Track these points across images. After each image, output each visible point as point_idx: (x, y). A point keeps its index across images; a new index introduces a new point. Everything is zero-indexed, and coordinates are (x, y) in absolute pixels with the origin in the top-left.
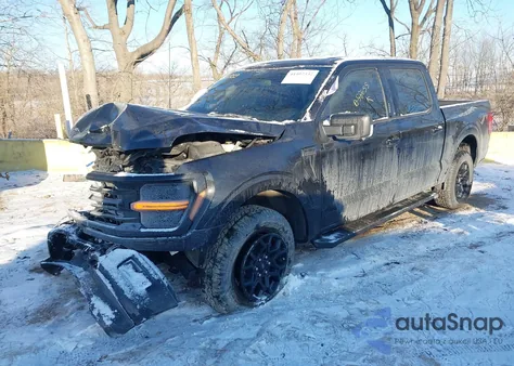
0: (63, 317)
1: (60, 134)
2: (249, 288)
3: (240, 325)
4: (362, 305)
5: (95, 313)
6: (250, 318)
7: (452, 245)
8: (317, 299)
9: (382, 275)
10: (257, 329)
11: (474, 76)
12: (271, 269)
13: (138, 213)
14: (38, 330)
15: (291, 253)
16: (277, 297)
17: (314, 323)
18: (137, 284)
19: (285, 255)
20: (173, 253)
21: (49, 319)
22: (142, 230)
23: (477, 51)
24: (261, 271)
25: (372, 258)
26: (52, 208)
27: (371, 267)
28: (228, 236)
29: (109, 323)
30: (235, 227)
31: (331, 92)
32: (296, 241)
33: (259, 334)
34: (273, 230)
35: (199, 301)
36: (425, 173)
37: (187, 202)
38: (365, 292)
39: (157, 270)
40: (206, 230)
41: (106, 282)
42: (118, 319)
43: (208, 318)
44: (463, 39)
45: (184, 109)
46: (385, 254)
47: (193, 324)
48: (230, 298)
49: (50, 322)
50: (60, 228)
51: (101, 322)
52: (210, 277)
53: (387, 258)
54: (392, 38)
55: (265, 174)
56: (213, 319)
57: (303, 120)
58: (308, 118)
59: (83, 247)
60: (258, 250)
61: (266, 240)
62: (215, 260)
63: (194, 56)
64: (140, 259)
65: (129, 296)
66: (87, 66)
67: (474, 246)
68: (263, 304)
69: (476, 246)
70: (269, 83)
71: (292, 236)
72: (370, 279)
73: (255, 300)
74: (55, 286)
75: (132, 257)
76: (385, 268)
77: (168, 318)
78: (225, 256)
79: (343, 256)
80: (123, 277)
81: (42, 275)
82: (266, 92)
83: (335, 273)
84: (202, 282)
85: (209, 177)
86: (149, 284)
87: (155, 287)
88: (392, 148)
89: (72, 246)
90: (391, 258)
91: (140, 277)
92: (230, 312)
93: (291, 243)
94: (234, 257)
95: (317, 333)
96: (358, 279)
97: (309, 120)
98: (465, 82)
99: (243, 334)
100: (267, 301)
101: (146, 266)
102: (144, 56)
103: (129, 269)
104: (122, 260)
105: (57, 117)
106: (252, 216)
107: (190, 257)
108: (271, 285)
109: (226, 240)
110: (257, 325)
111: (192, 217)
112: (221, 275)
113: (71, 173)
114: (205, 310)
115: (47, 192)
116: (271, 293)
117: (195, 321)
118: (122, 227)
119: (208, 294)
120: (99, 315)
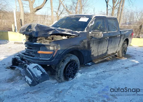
0: (16, 81)
1: (13, 30)
2: (67, 76)
3: (65, 85)
4: (97, 82)
5: (26, 80)
6: (67, 84)
7: (121, 67)
8: (85, 80)
9: (102, 74)
10: (69, 87)
11: (128, 22)
12: (73, 71)
13: (39, 54)
14: (9, 84)
15: (79, 67)
16: (74, 79)
17: (84, 86)
18: (38, 73)
19: (77, 68)
20: (48, 65)
21: (12, 81)
22: (40, 59)
23: (130, 15)
24: (71, 71)
25: (100, 70)
26: (11, 51)
27: (99, 72)
28: (63, 62)
29: (30, 83)
30: (65, 59)
31: (92, 24)
32: (80, 64)
33: (70, 88)
34: (75, 61)
35: (54, 79)
36: (115, 48)
37: (53, 52)
38: (98, 78)
39: (44, 70)
40: (57, 60)
41: (30, 72)
42: (33, 82)
43: (56, 83)
44: (126, 11)
45: (51, 26)
46: (103, 69)
47: (52, 85)
48: (62, 78)
49: (13, 82)
50: (16, 57)
51: (28, 83)
52: (57, 72)
53: (104, 70)
54: (107, 10)
55: (74, 46)
56: (57, 84)
57: (84, 32)
58: (85, 31)
59: (22, 62)
60: (70, 66)
61: (73, 63)
62: (59, 68)
63: (52, 11)
64: (39, 67)
65: (36, 76)
66: (22, 11)
67: (126, 68)
68: (71, 80)
69: (127, 68)
70: (75, 20)
71: (79, 63)
72: (99, 75)
73: (69, 79)
74: (13, 73)
75: (37, 66)
76: (103, 72)
77: (45, 83)
78: (62, 67)
79: (92, 69)
80: (34, 71)
81: (9, 70)
82: (74, 23)
83: (90, 73)
84: (55, 73)
85: (59, 45)
86: (42, 73)
87: (43, 74)
88: (107, 41)
89: (19, 62)
90: (105, 70)
91: (39, 71)
92: (62, 82)
93: (79, 64)
94: (64, 68)
95: (85, 88)
96: (96, 75)
97: (86, 31)
98: (126, 23)
99: (66, 88)
100: (72, 79)
101: (41, 68)
102: (38, 10)
103: (36, 69)
104: (34, 67)
105: (13, 25)
106: (69, 57)
107: (52, 67)
108: (73, 75)
109: (62, 63)
110: (69, 86)
111: (54, 56)
112: (60, 72)
113: (16, 42)
114: (55, 81)
115: (10, 46)
116: (73, 77)
117: (52, 84)
118: (34, 58)
119: (56, 77)
120: (27, 81)
